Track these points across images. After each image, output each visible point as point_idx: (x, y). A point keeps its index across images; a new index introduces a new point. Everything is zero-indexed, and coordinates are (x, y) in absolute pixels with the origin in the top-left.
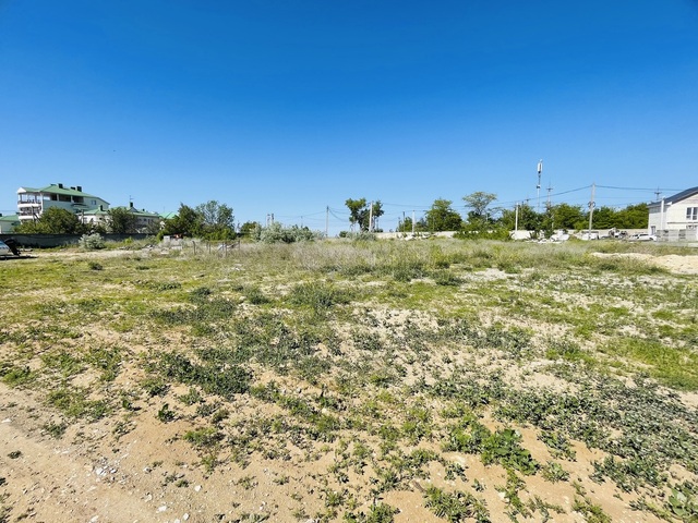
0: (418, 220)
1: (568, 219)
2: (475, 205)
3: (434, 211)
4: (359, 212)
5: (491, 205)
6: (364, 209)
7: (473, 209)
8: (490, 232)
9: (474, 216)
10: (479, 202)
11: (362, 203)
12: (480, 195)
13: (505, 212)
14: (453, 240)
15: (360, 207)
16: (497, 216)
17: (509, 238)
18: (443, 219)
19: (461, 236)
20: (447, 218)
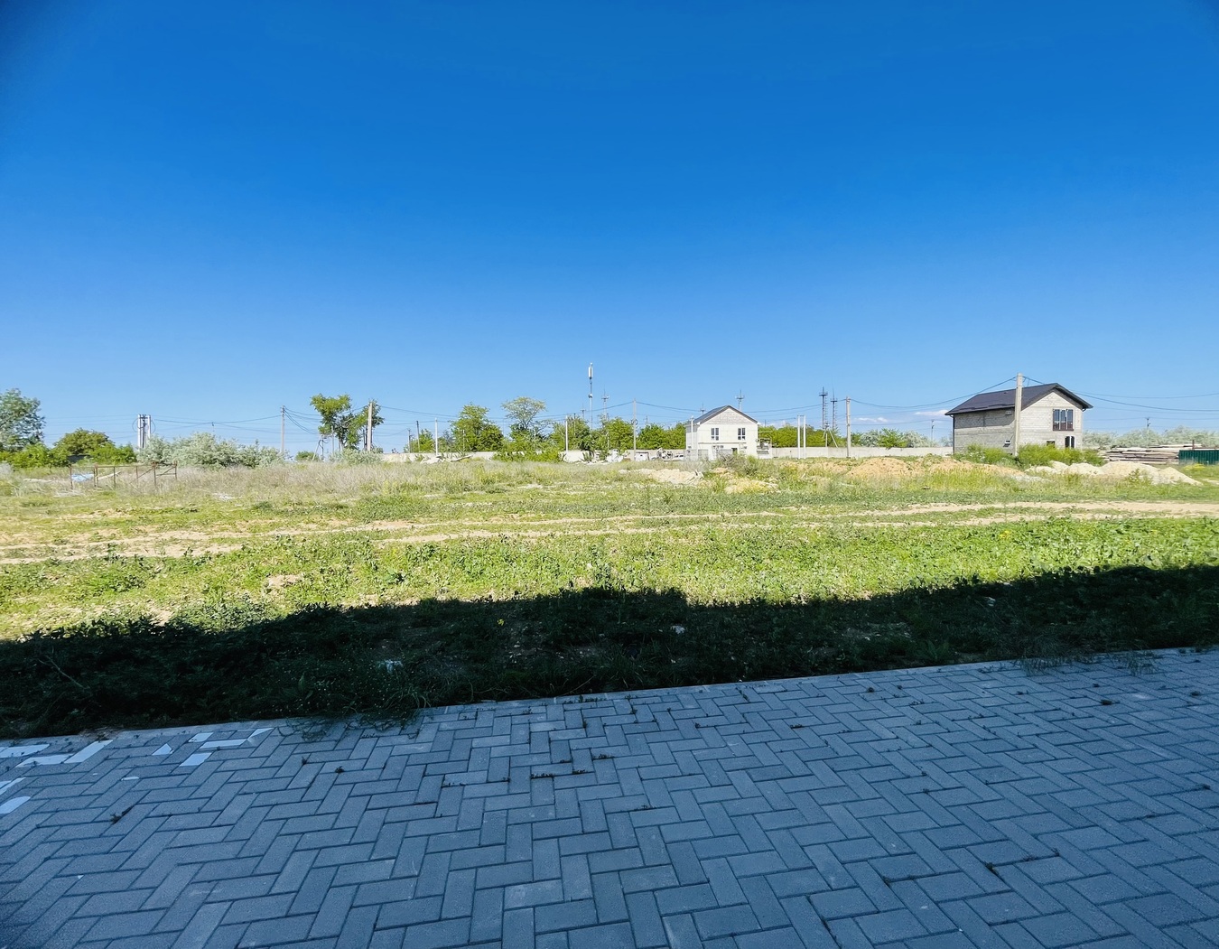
0: (441, 435)
2: (519, 415)
3: (462, 423)
4: (338, 419)
5: (539, 416)
6: (346, 413)
7: (518, 421)
8: (539, 452)
11: (345, 402)
12: (524, 402)
13: (556, 426)
15: (340, 409)
16: (547, 431)
17: (558, 459)
19: (502, 458)
20: (482, 433)
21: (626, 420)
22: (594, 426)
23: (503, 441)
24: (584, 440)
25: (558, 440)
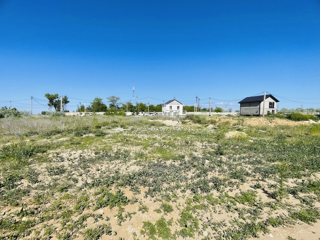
0: (88, 107)
1: (143, 108)
2: (112, 101)
3: (94, 103)
4: (54, 101)
5: (118, 102)
6: (57, 100)
7: (111, 103)
8: (118, 112)
9: (112, 106)
10: (113, 100)
11: (56, 96)
12: (114, 97)
13: (123, 105)
14: (103, 116)
15: (55, 98)
16: (120, 106)
17: (125, 115)
18: (99, 107)
19: (107, 114)
22: (135, 105)
23: (107, 109)
24: (132, 108)
25: (124, 109)
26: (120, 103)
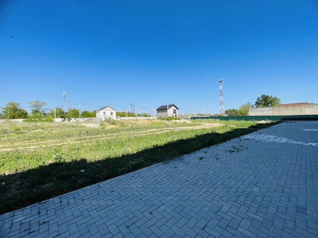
5: (44, 107)
7: (35, 108)
8: (44, 119)
9: (35, 111)
10: (37, 105)
12: (38, 102)
13: (51, 110)
16: (47, 112)
17: (52, 121)
19: (27, 121)
20: (17, 112)
21: (77, 109)
22: (66, 111)
23: (28, 115)
24: (62, 115)
25: (52, 115)
26: (48, 109)
